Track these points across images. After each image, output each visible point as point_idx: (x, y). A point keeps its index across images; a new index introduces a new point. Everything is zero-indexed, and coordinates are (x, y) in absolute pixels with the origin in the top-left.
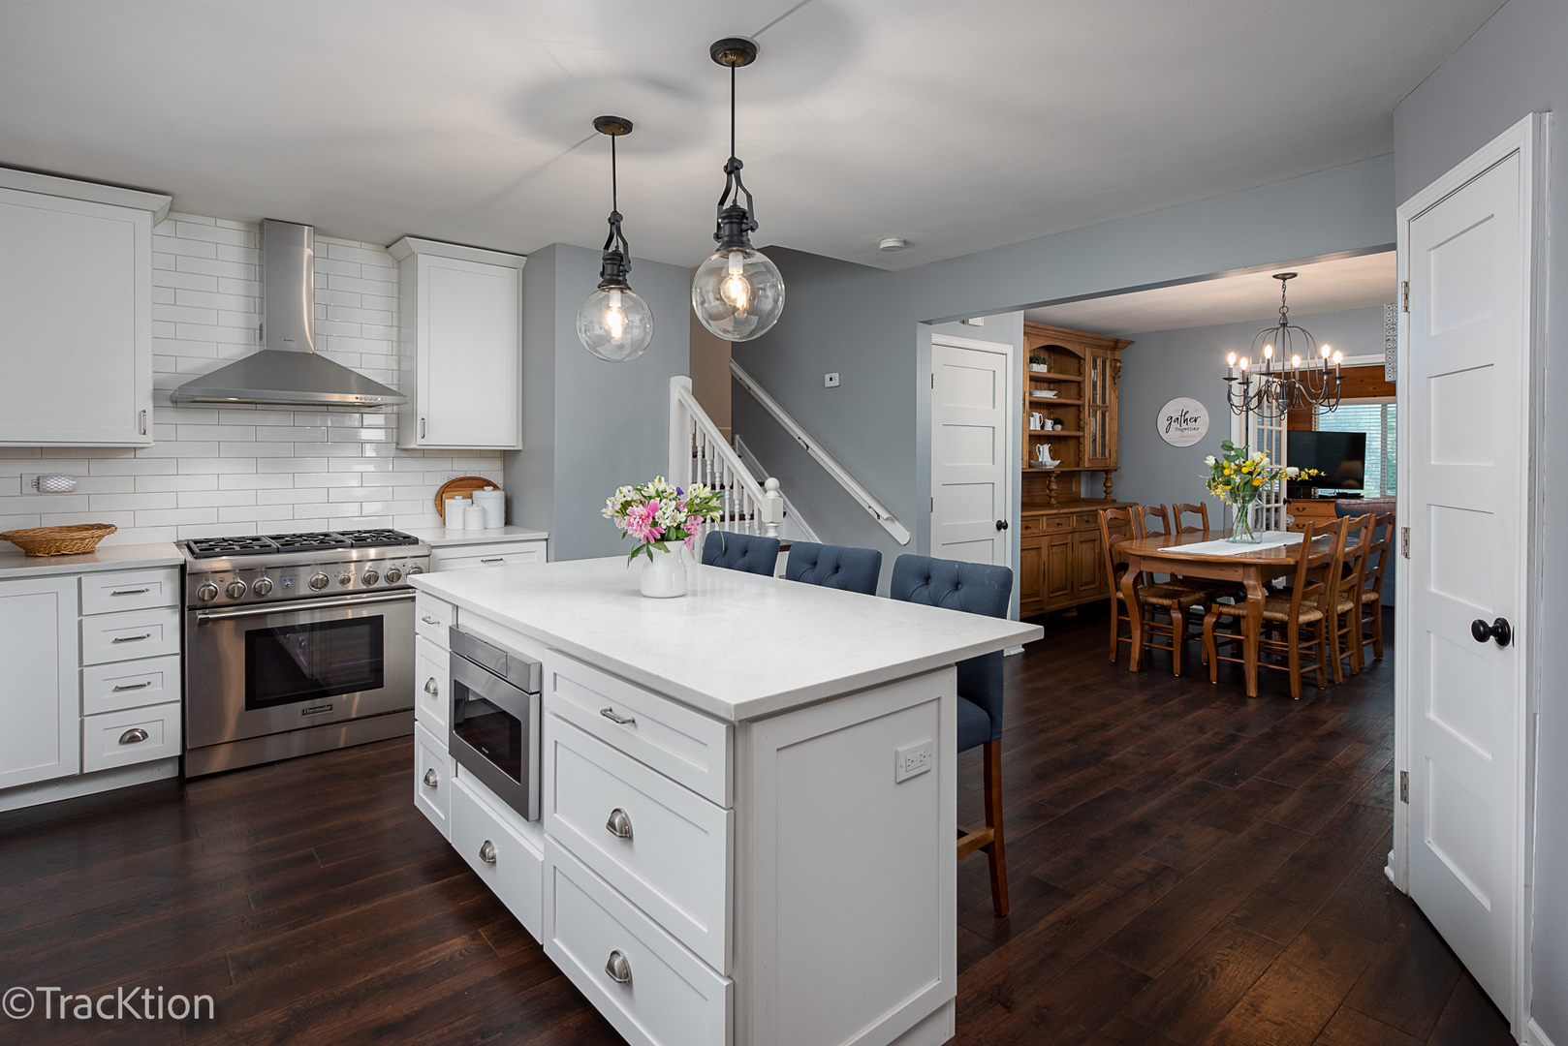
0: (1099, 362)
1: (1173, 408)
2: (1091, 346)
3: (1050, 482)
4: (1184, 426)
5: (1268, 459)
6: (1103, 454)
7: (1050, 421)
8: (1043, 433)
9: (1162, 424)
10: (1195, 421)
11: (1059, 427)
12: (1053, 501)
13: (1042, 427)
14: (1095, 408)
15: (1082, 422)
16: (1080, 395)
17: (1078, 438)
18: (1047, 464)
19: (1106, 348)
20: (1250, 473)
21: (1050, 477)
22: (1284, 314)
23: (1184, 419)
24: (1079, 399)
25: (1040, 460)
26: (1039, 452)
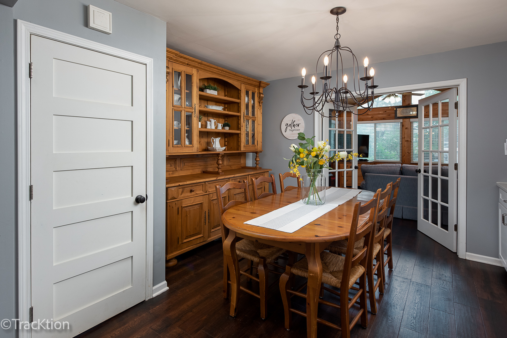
0: (250, 93)
1: (288, 119)
2: (245, 83)
3: (218, 159)
4: (293, 128)
5: (329, 146)
6: (253, 143)
7: (220, 124)
8: (216, 131)
9: (283, 127)
10: (298, 126)
11: (227, 128)
12: (220, 171)
13: (216, 128)
14: (247, 118)
15: (240, 125)
16: (239, 111)
17: (238, 134)
18: (217, 149)
19: (255, 86)
20: (317, 156)
21: (218, 157)
22: (337, 39)
23: (293, 125)
24: (238, 113)
25: (214, 146)
26: (214, 142)
